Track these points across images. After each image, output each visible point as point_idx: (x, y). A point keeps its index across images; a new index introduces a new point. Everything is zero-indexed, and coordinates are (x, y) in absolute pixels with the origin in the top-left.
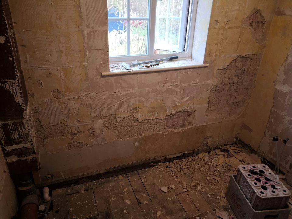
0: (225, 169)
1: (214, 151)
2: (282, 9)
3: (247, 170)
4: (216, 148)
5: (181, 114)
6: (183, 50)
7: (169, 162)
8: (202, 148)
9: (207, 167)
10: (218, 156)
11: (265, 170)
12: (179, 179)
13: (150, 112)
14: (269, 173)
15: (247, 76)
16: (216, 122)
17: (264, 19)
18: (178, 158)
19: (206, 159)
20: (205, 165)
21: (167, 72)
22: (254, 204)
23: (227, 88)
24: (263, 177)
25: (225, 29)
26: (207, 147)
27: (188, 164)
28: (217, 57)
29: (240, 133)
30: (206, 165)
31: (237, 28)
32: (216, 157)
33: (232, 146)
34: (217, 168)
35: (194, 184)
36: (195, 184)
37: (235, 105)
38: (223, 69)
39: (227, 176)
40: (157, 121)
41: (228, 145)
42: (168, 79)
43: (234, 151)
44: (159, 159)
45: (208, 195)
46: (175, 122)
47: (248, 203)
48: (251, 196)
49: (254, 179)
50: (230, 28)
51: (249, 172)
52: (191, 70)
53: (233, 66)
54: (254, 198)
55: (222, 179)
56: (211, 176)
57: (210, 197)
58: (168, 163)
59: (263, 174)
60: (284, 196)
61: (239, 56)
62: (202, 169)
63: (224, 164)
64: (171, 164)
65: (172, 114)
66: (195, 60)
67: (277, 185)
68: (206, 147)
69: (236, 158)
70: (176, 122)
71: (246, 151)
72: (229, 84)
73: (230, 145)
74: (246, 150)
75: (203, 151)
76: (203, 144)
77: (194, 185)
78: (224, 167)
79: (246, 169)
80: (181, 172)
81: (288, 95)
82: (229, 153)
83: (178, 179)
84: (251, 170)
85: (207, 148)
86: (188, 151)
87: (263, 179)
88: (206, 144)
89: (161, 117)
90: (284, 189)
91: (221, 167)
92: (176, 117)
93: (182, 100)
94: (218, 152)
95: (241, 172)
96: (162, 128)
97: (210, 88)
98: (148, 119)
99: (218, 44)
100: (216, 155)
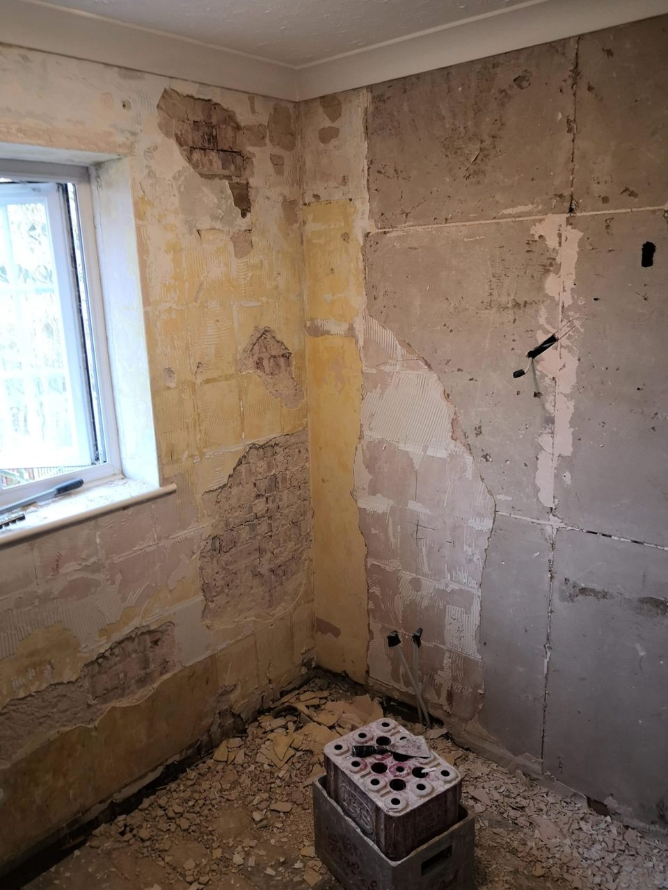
0: (298, 766)
1: (257, 723)
2: (319, 322)
3: (348, 751)
4: (261, 712)
5: (130, 646)
6: (94, 458)
7: (127, 812)
8: (220, 726)
9: (248, 782)
10: (271, 736)
11: (389, 733)
12: (171, 858)
13: (26, 669)
14: (402, 738)
15: (286, 491)
16: (239, 638)
17: (286, 349)
18: (151, 789)
19: (240, 758)
20: (240, 776)
21: (57, 535)
22: (386, 842)
23: (245, 533)
24: (389, 756)
25: (196, 387)
26: (232, 720)
27: (188, 794)
28: (195, 461)
29: (313, 648)
30: (244, 776)
31: (227, 378)
32: (264, 739)
33: (302, 690)
34: (276, 775)
35: (218, 853)
36: (223, 852)
37: (277, 575)
38: (220, 487)
39: (307, 786)
40: (55, 693)
41: (290, 691)
42: (63, 553)
43: (309, 703)
44: (90, 816)
45: (270, 871)
46: (118, 675)
47: (371, 847)
48: (374, 824)
49: (369, 769)
50: (208, 381)
51: (353, 755)
52: (130, 511)
53: (243, 474)
54: (382, 827)
55: (295, 802)
56: (264, 805)
57: (276, 876)
58: (123, 817)
59: (388, 748)
60: (448, 786)
61: (253, 446)
62: (234, 794)
63: (292, 752)
64: (136, 817)
65: (103, 656)
66: (136, 480)
67: (426, 764)
68: (230, 721)
69: (320, 724)
70: (122, 675)
71: (341, 691)
72: (247, 523)
73: (295, 689)
74: (341, 689)
75: (226, 735)
76: (219, 713)
77: (219, 856)
78: (293, 763)
79: (345, 748)
80: (173, 830)
81: (390, 518)
82: (297, 716)
83: (168, 859)
84: (356, 747)
85: (234, 722)
86: (181, 752)
87: (390, 762)
88: (226, 710)
89: (69, 675)
90: (443, 769)
91: (286, 767)
92: (118, 659)
93: (122, 602)
94: (268, 722)
95: (334, 764)
96: (78, 709)
97: (195, 547)
98: (22, 695)
99: (188, 428)
100: (265, 733)
